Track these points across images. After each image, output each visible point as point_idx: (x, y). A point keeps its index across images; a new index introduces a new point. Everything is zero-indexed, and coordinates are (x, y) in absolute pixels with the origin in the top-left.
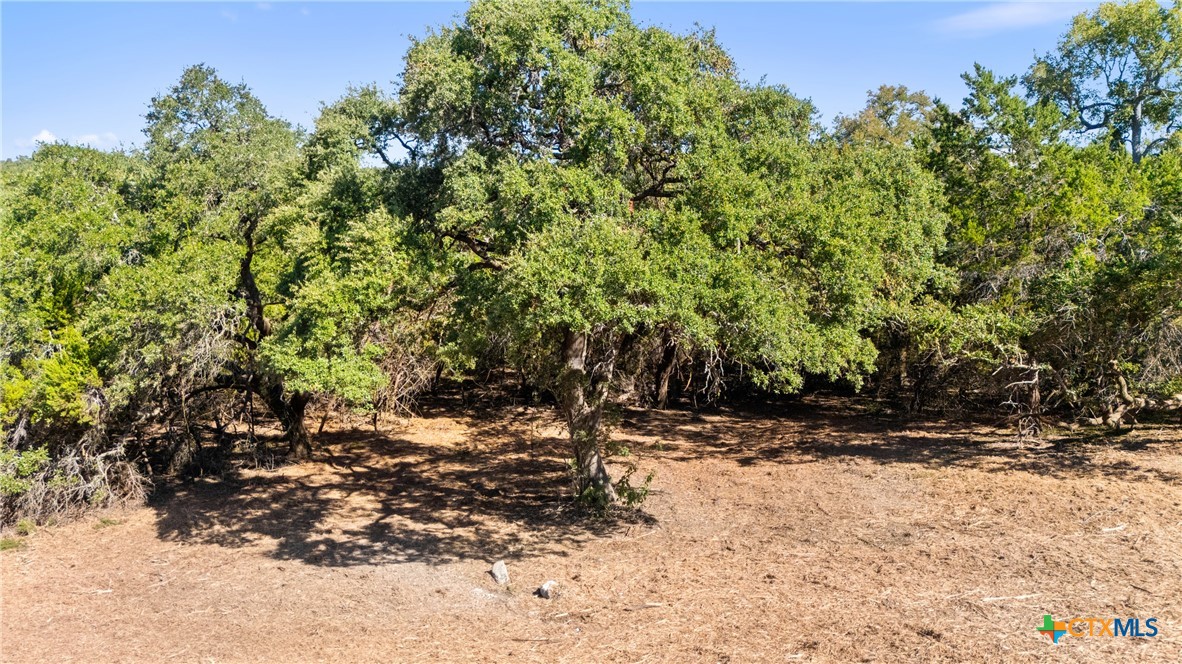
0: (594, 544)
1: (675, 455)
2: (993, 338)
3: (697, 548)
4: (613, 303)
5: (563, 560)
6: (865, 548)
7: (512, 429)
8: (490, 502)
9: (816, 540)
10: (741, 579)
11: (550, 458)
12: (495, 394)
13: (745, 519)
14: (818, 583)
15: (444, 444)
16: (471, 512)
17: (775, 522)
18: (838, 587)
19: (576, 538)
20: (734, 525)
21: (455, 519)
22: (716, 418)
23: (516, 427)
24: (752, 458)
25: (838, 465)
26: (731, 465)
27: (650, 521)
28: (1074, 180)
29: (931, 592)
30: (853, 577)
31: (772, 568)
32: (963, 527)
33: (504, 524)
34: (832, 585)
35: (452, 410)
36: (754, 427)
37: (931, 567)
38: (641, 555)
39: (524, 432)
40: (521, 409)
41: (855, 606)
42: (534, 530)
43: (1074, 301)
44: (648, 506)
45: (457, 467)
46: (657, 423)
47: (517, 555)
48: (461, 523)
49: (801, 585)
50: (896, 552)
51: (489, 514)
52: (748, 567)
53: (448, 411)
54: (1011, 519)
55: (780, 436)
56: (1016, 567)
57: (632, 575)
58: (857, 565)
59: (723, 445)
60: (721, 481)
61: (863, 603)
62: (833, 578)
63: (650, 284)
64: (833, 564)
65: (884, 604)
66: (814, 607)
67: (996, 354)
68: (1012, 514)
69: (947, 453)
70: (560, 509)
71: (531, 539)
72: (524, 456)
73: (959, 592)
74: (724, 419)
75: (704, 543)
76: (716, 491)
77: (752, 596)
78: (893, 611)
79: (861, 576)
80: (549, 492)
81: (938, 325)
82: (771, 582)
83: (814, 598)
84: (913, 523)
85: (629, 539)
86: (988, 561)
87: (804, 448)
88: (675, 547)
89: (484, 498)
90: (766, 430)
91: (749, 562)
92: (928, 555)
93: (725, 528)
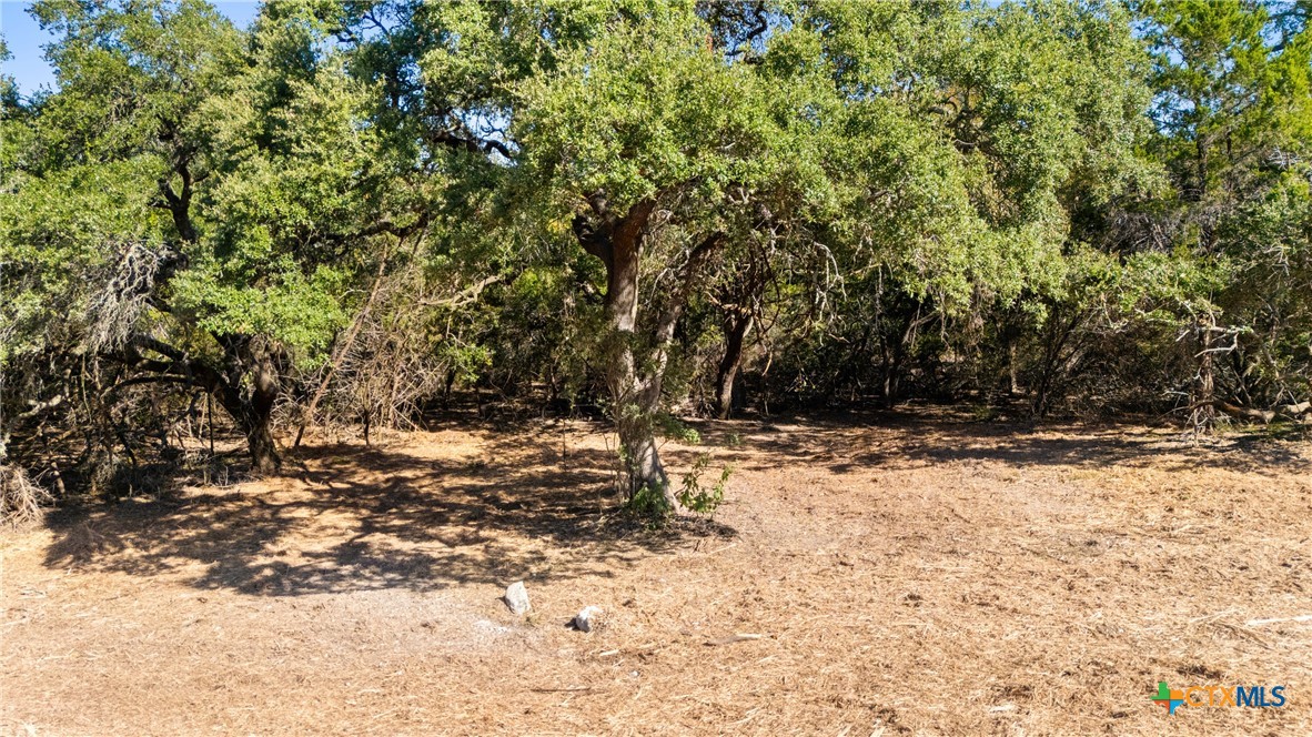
0: (649, 563)
1: (747, 464)
2: (1175, 292)
3: (798, 563)
4: (692, 153)
5: (609, 582)
6: (1038, 560)
7: (541, 441)
8: (508, 517)
9: (964, 551)
10: (871, 601)
11: (588, 470)
12: (520, 407)
13: (857, 529)
14: (987, 605)
15: (452, 457)
16: (480, 527)
17: (899, 530)
18: (1019, 608)
19: (625, 555)
20: (843, 536)
21: (458, 535)
22: (793, 428)
23: (544, 438)
24: (848, 465)
25: (963, 469)
26: (821, 471)
27: (726, 533)
28: (1280, 83)
29: (1160, 615)
30: (1037, 597)
31: (913, 587)
32: (1167, 533)
33: (526, 541)
34: (1011, 607)
35: (465, 423)
36: (841, 435)
37: (1145, 582)
38: (718, 574)
39: (554, 444)
40: (550, 422)
41: (1056, 635)
42: (566, 546)
43: (1286, 242)
44: (722, 517)
45: (467, 481)
46: (719, 433)
47: (542, 578)
48: (465, 540)
49: (963, 609)
50: (1085, 563)
51: (506, 529)
52: (878, 586)
53: (460, 425)
54: (1229, 522)
55: (878, 443)
56: (1272, 579)
57: (709, 599)
58: (1037, 581)
59: (806, 453)
60: (811, 489)
61: (1068, 630)
62: (1009, 599)
63: (751, 119)
64: (1000, 580)
65: (1099, 631)
66: (993, 636)
67: (1181, 313)
68: (1228, 515)
69: (1105, 454)
70: (602, 520)
71: (563, 557)
72: (555, 469)
73: (1205, 613)
74: (802, 428)
75: (807, 558)
76: (808, 500)
77: (894, 624)
78: (1117, 641)
79: (1047, 594)
80: (587, 504)
81: (1104, 275)
82: (916, 605)
83: (991, 625)
84: (1092, 529)
85: (698, 554)
86: (1226, 571)
87: (915, 453)
88: (766, 562)
89: (501, 513)
90: (858, 437)
91: (877, 579)
92: (1136, 568)
93: (832, 540)
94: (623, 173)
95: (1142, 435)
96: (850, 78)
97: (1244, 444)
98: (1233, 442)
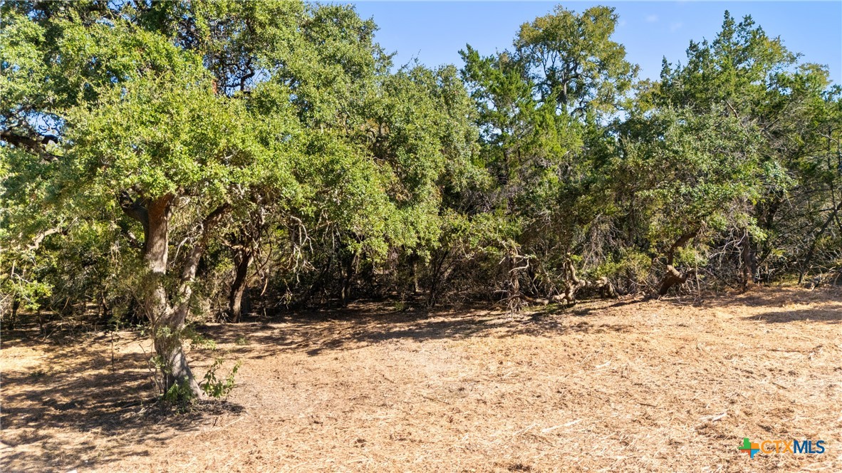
0: (178, 440)
1: (251, 355)
2: (497, 236)
3: (287, 426)
4: (203, 162)
5: (147, 460)
6: (433, 404)
7: (92, 349)
8: (64, 416)
9: (391, 403)
10: (334, 447)
11: (131, 370)
12: (75, 323)
13: (325, 395)
14: (405, 439)
15: (16, 369)
16: (38, 427)
17: (351, 394)
18: (423, 440)
19: (161, 436)
20: (316, 402)
21: (20, 436)
22: (283, 325)
23: (96, 347)
24: (319, 349)
25: (390, 346)
26: (301, 356)
27: (236, 409)
28: (542, 123)
29: (499, 432)
30: (433, 430)
31: (360, 433)
32: (500, 377)
33: (79, 434)
34: (418, 439)
35: (28, 339)
36: (314, 328)
37: (490, 412)
38: (231, 442)
39: (104, 352)
40: (101, 334)
41: (444, 455)
42: (113, 434)
43: (549, 208)
44: (233, 399)
45: (28, 388)
46: (232, 333)
47: (91, 463)
48: (25, 440)
49: (390, 444)
50: (459, 403)
51: (62, 427)
52: (338, 436)
53: (23, 341)
54: (531, 368)
55: (338, 332)
56: (553, 401)
57: (224, 462)
58: (432, 419)
59: (291, 343)
60: (296, 369)
61: (450, 450)
62: (417, 434)
63: (243, 142)
64: (412, 421)
65: (467, 449)
66: (408, 461)
67: (501, 248)
68: (530, 364)
69: (466, 329)
70: (143, 411)
71: (110, 444)
72: (104, 371)
73: (521, 428)
74: (289, 325)
75: (292, 421)
76: (294, 378)
77: (348, 462)
78: (476, 453)
79: (438, 427)
80: (131, 398)
81: (461, 227)
82: (362, 446)
83: (407, 454)
84: (462, 379)
85: (216, 428)
86: (530, 399)
87: (360, 337)
88: (264, 428)
89: (58, 412)
90: (325, 329)
91: (338, 431)
92: (485, 403)
93: (309, 406)
94: (151, 176)
95: (485, 316)
96: (309, 115)
97: (535, 318)
98: (530, 317)
